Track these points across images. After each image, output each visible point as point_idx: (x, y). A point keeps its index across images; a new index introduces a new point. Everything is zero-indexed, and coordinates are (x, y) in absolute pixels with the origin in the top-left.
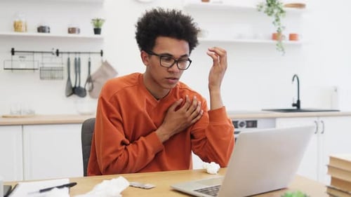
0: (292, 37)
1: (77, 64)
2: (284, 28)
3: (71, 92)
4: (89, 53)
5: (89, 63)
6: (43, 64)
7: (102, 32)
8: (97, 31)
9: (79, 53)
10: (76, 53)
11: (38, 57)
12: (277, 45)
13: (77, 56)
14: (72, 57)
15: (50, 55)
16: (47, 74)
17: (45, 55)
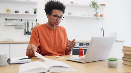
0: (101, 16)
1: (28, 24)
2: (98, 12)
3: (26, 33)
4: (32, 20)
5: (32, 24)
6: (16, 23)
7: (37, 13)
8: (35, 13)
9: (29, 20)
10: (28, 20)
11: (15, 21)
12: (96, 18)
13: (28, 21)
14: (26, 22)
15: (19, 21)
16: (18, 27)
17: (17, 21)
